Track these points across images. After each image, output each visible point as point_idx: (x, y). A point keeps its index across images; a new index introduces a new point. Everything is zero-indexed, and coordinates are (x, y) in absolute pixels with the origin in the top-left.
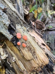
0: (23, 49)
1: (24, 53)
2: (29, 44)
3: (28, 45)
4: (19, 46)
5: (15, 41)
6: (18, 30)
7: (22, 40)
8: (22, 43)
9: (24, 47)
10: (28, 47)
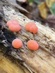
0: (33, 57)
1: (35, 65)
2: (45, 40)
3: (44, 42)
4: (18, 50)
5: (6, 40)
6: (9, 18)
7: (24, 33)
8: (25, 43)
9: (32, 51)
10: (44, 47)
